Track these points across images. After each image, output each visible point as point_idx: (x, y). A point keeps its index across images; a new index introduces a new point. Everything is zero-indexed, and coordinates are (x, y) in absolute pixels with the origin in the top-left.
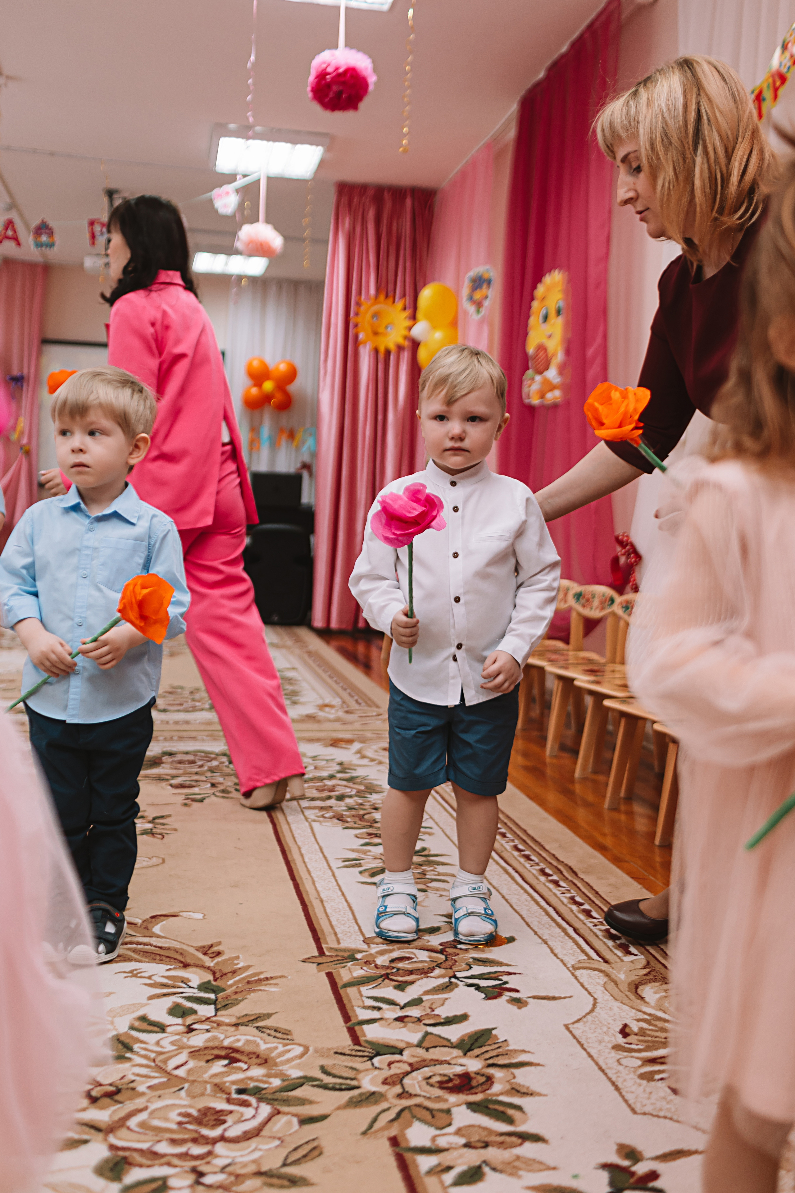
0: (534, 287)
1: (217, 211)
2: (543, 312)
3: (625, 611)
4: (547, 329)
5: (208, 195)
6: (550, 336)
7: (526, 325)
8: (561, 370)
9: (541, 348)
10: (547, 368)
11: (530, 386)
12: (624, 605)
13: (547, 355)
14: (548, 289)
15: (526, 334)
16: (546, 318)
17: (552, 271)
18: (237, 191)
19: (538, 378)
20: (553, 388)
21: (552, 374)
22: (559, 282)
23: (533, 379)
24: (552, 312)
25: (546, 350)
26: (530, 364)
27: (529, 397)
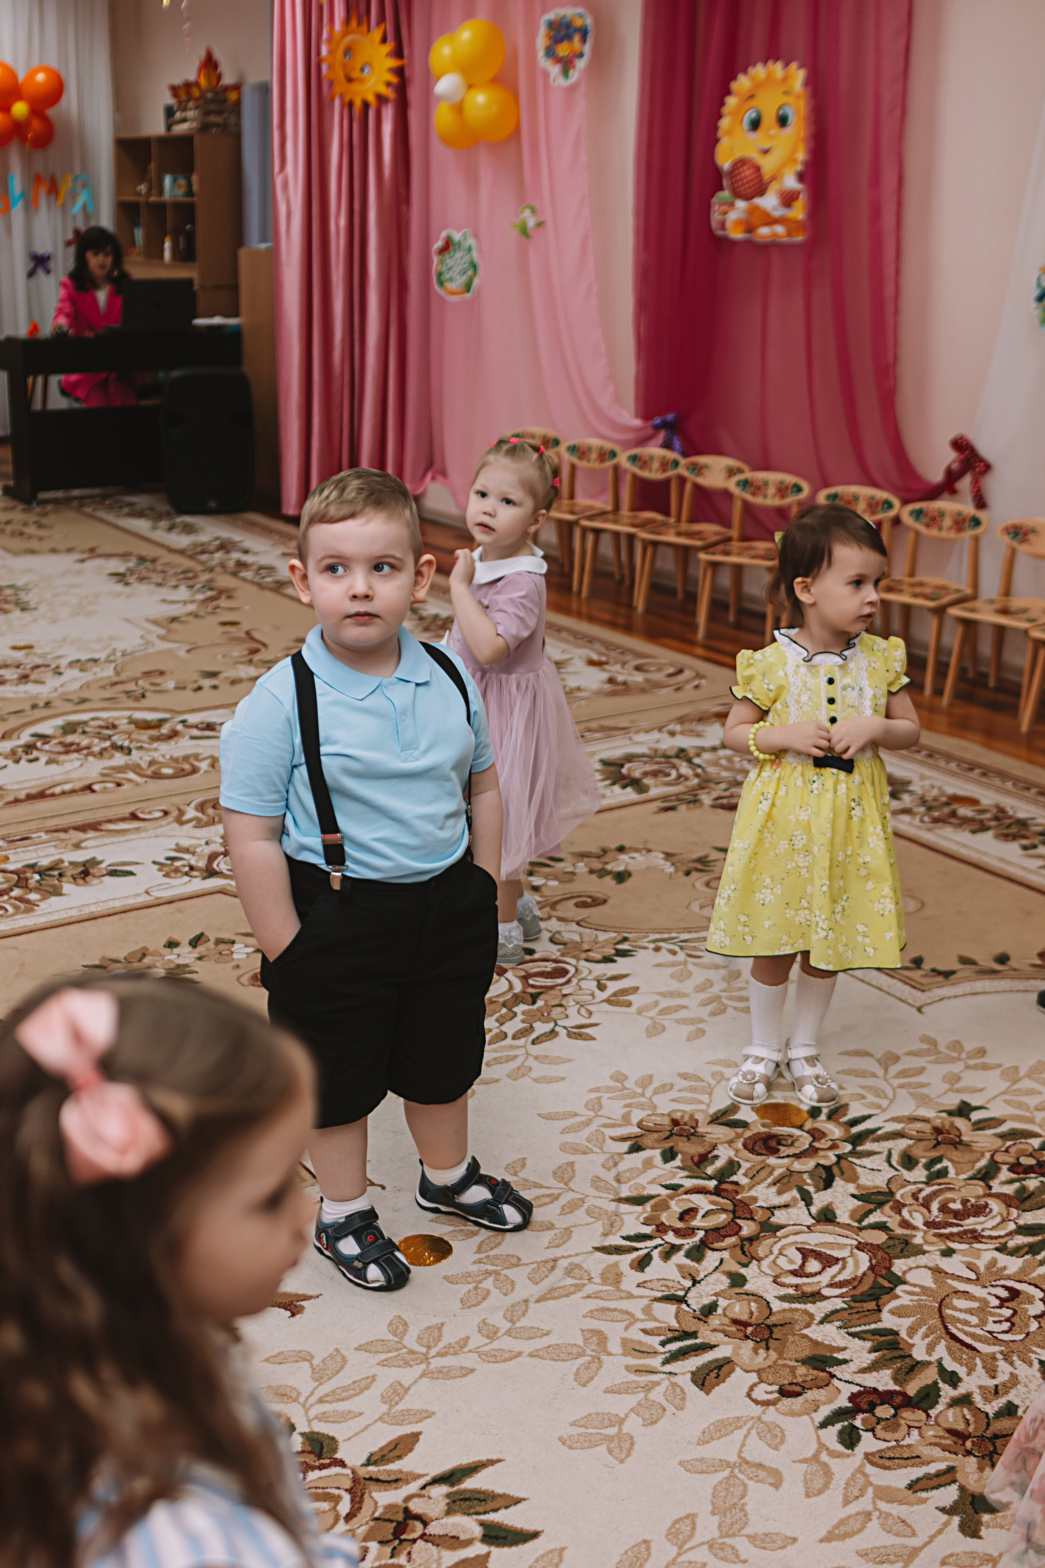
0: (731, 76)
2: (752, 115)
4: (759, 139)
6: (766, 152)
7: (716, 128)
8: (788, 200)
9: (741, 163)
10: (761, 192)
11: (726, 213)
13: (760, 176)
14: (761, 85)
15: (717, 141)
16: (755, 125)
17: (770, 62)
19: (741, 204)
20: (771, 221)
21: (769, 202)
22: (785, 79)
23: (732, 205)
24: (769, 118)
25: (758, 169)
26: (725, 183)
27: (723, 225)
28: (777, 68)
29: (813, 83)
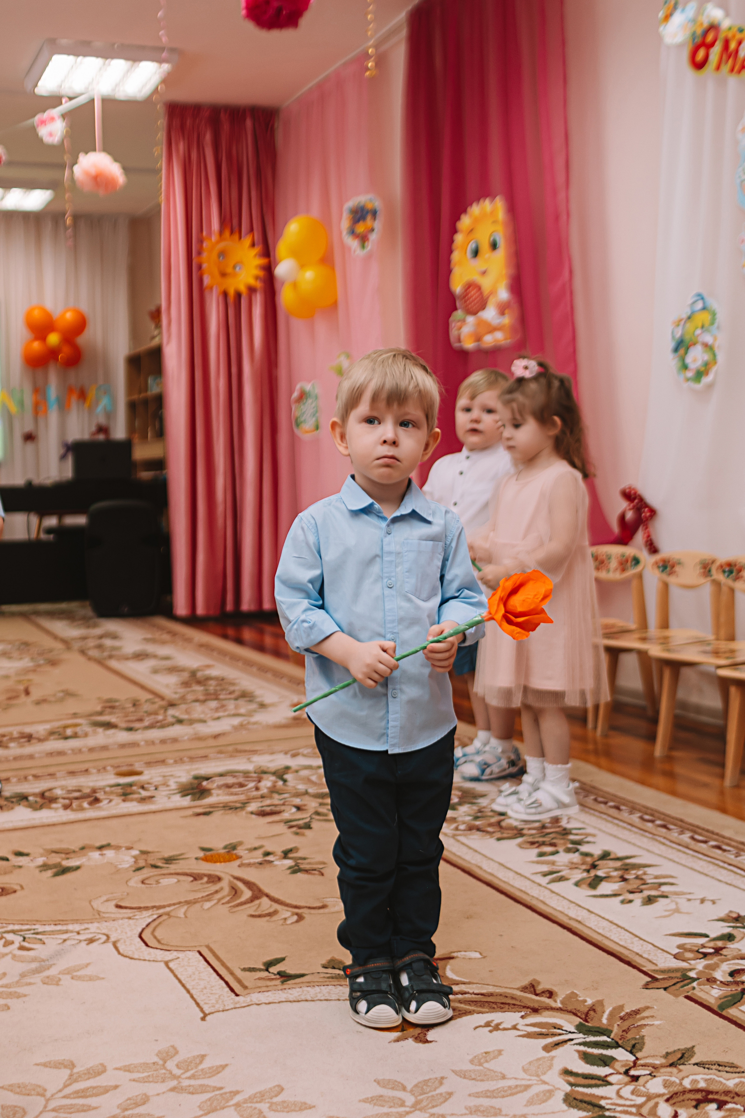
0: (456, 218)
1: (41, 140)
2: (472, 246)
3: (663, 571)
4: (479, 264)
5: (30, 121)
6: (484, 273)
7: (449, 262)
8: (502, 310)
9: (471, 286)
10: (483, 306)
11: (460, 328)
12: (661, 564)
13: (481, 293)
14: (476, 221)
15: (450, 271)
16: (476, 253)
17: (481, 201)
18: (64, 116)
19: (471, 319)
20: (492, 329)
21: (490, 314)
22: (492, 213)
23: (464, 321)
24: (485, 246)
25: (479, 288)
26: (458, 304)
27: (459, 340)
28: (486, 205)
29: (512, 209)
